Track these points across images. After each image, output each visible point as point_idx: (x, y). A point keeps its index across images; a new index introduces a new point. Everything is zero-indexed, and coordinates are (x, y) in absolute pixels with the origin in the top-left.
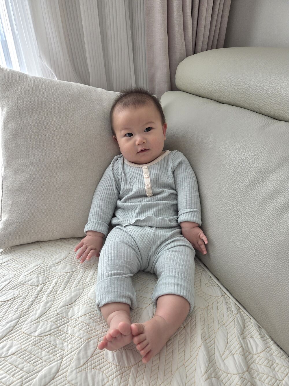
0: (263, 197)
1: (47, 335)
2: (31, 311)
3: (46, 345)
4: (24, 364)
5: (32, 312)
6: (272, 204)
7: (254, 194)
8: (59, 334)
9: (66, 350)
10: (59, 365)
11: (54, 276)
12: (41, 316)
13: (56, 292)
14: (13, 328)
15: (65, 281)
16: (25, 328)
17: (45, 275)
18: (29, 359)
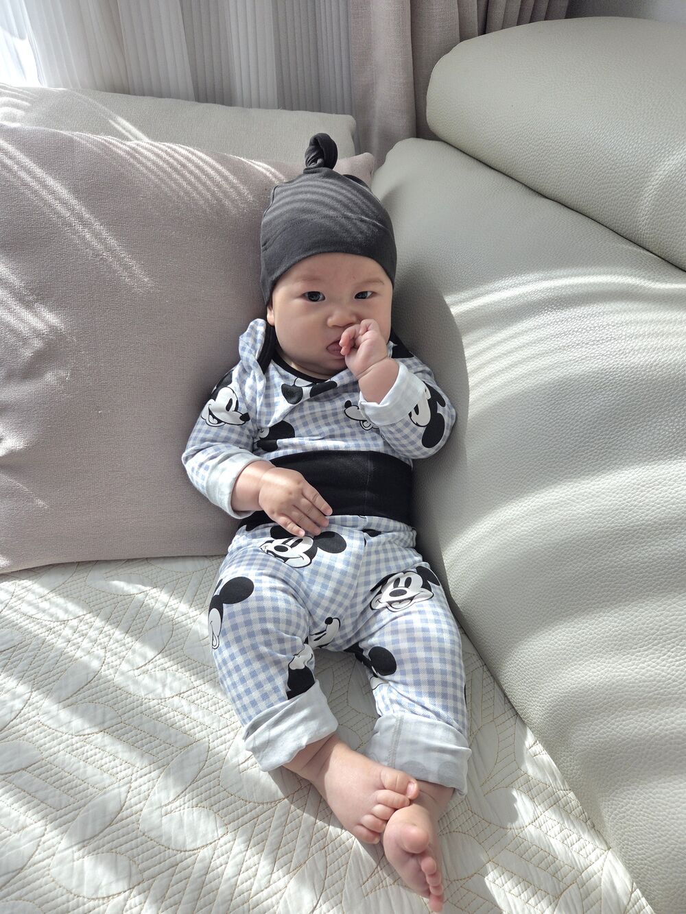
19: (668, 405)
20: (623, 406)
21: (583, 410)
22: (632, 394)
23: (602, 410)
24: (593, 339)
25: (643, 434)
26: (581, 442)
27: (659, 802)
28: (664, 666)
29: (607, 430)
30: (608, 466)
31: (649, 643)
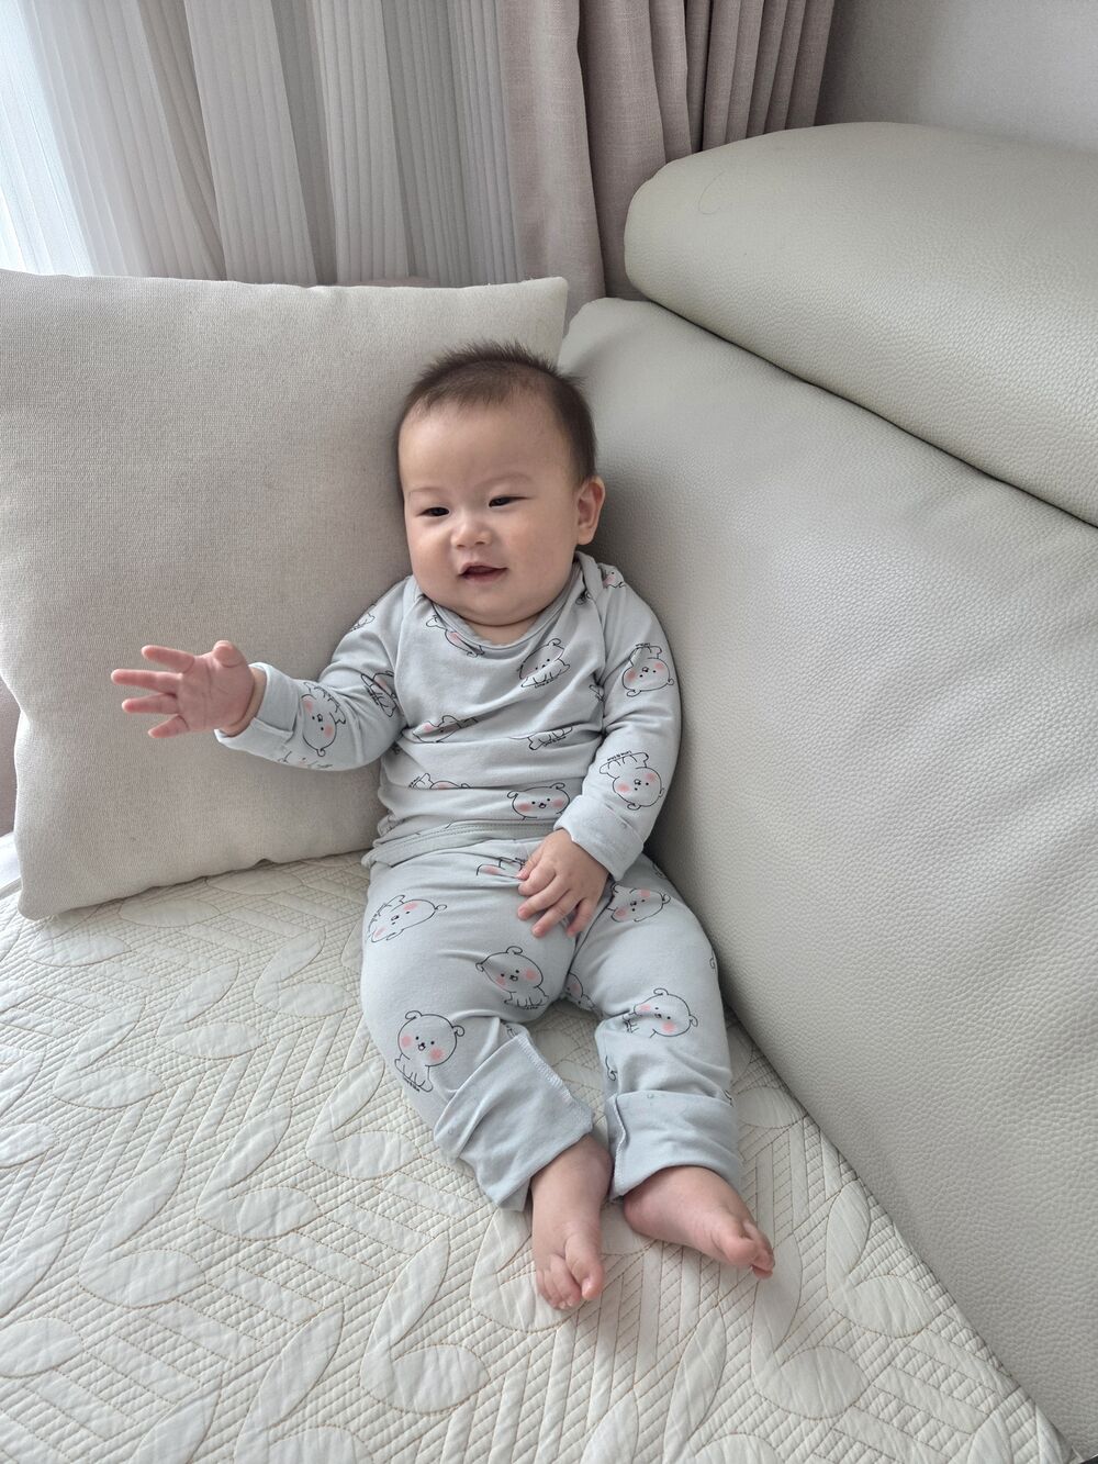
0: (897, 785)
1: (166, 1302)
2: (105, 1206)
3: (164, 1340)
4: (92, 1406)
5: (109, 1209)
6: (924, 815)
7: (869, 769)
8: (209, 1295)
9: (230, 1357)
10: (208, 1413)
11: (181, 1067)
12: (141, 1228)
13: (190, 1132)
14: (46, 1269)
15: (219, 1090)
16: (86, 1271)
17: (149, 1066)
18: (107, 1388)
19: (973, 661)
20: (915, 667)
21: (863, 676)
22: (926, 649)
23: (889, 674)
24: (870, 577)
25: (943, 704)
26: (864, 720)
27: (996, 1206)
28: (987, 1017)
29: (896, 701)
30: (902, 750)
31: (969, 988)
